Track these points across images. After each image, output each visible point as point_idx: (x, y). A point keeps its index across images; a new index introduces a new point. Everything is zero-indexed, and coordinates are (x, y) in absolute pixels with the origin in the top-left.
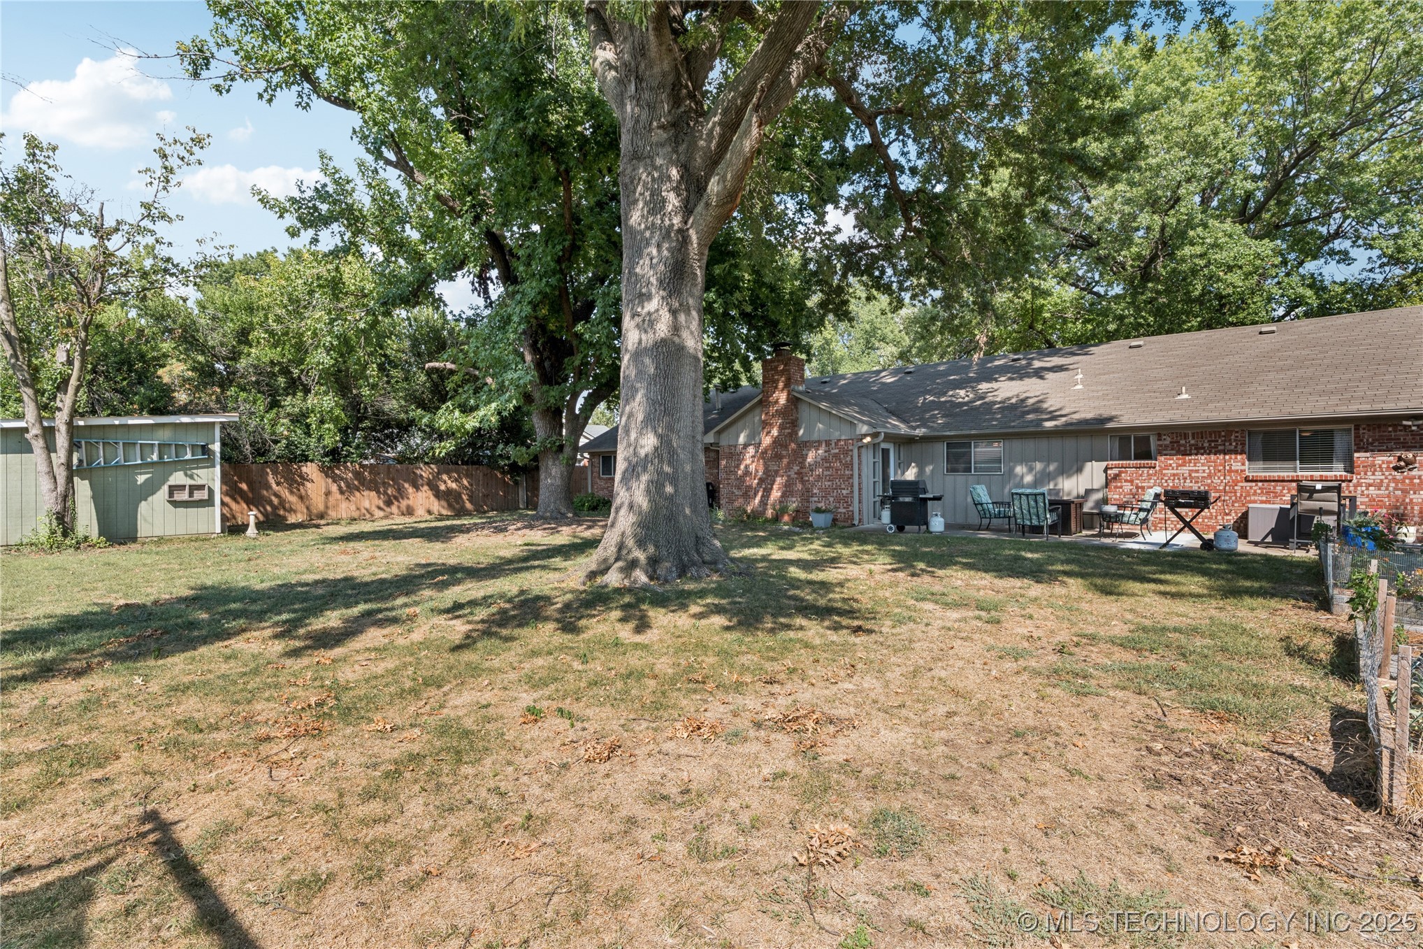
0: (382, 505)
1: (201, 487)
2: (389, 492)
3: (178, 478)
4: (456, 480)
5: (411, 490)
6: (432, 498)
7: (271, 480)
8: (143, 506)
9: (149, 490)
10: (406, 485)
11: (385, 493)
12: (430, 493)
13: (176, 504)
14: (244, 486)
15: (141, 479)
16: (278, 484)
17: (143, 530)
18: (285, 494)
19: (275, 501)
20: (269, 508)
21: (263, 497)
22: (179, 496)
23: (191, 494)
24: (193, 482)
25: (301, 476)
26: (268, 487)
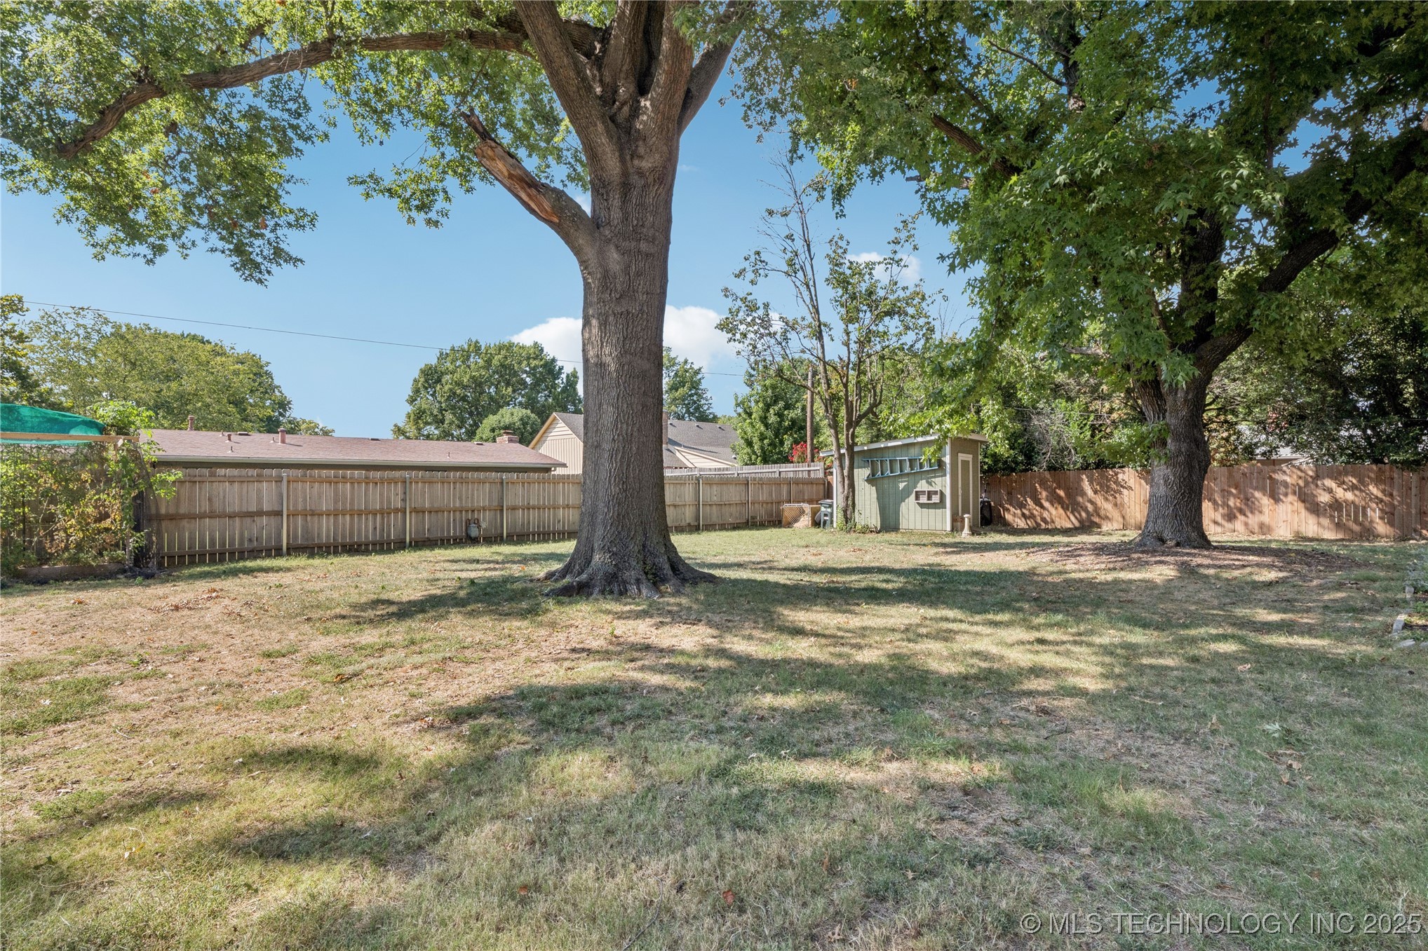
0: (1219, 519)
1: (936, 493)
2: (1231, 503)
3: (923, 486)
4: (1353, 488)
5: (1265, 501)
6: (1303, 512)
7: (1086, 485)
8: (903, 506)
9: (905, 494)
10: (1257, 494)
11: (1225, 505)
12: (1300, 506)
13: (922, 506)
14: (1061, 493)
15: (902, 485)
16: (1096, 492)
17: (904, 524)
18: (1099, 500)
19: (1090, 507)
20: (1084, 515)
21: (1078, 504)
22: (924, 499)
23: (929, 498)
24: (931, 489)
25: (1116, 482)
26: (1083, 494)
